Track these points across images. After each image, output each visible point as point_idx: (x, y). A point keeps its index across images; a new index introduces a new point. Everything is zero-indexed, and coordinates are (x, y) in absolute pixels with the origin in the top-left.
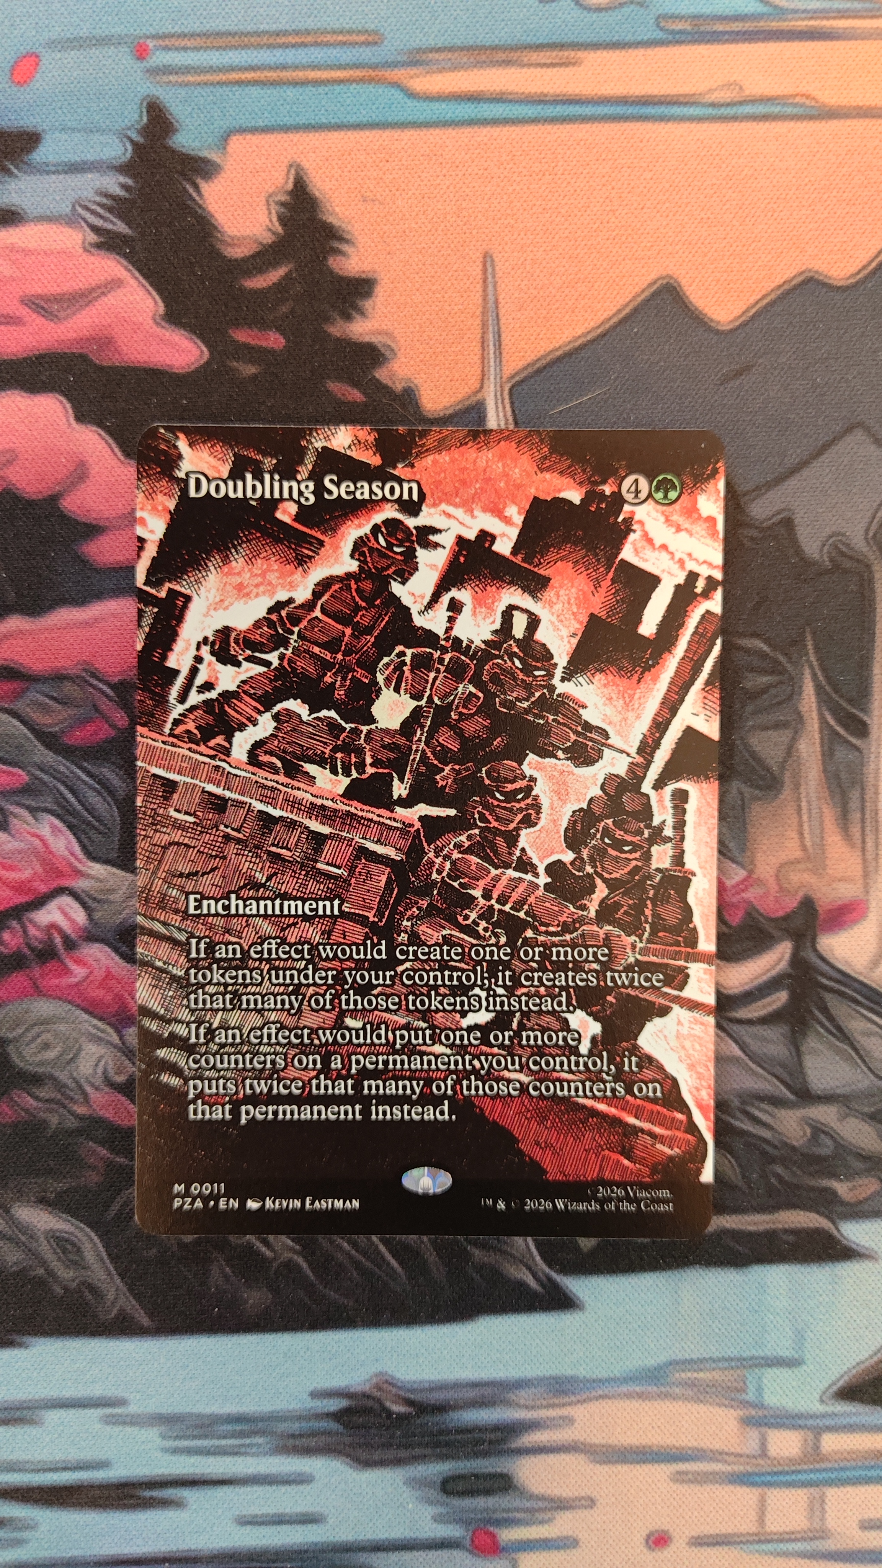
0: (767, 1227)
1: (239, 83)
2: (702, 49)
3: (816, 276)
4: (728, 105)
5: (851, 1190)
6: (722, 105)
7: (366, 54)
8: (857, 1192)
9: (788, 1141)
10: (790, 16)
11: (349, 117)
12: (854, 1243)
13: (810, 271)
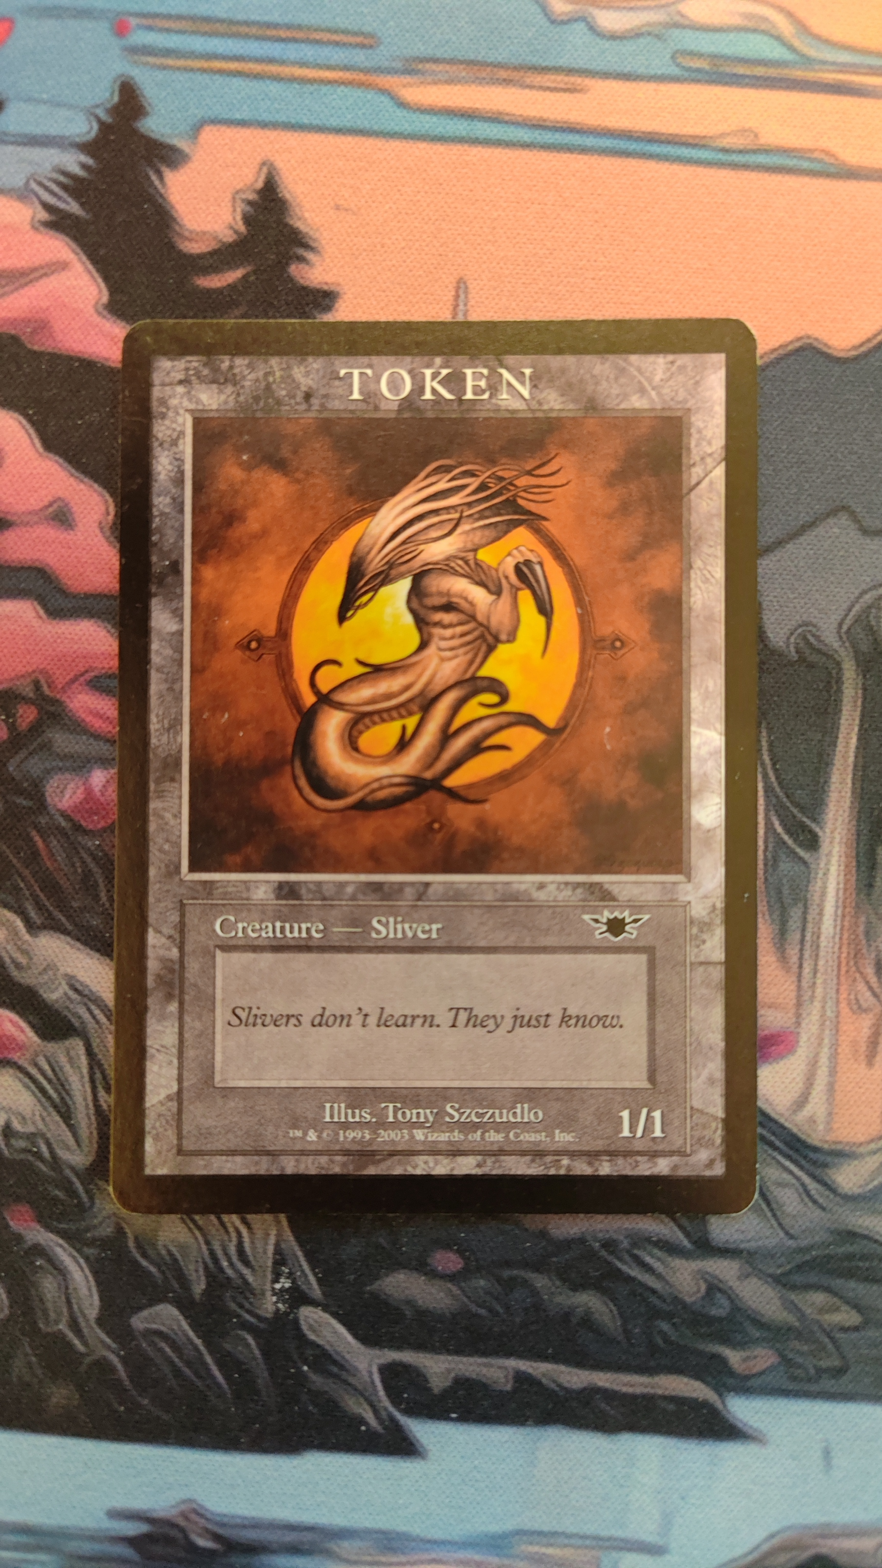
0: (646, 1391)
1: (221, 72)
2: (718, 91)
3: (816, 344)
4: (741, 152)
5: (745, 1360)
6: (734, 152)
7: (359, 57)
8: (752, 1363)
9: (680, 1296)
10: (817, 67)
11: (332, 120)
12: (741, 1421)
13: (809, 337)
